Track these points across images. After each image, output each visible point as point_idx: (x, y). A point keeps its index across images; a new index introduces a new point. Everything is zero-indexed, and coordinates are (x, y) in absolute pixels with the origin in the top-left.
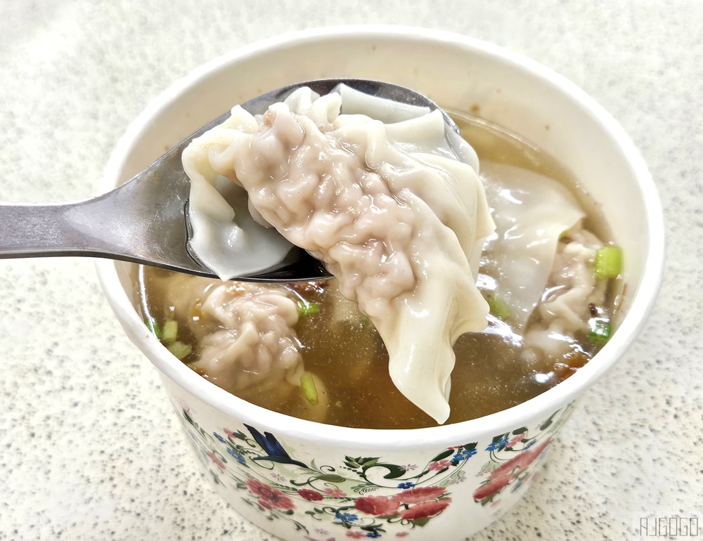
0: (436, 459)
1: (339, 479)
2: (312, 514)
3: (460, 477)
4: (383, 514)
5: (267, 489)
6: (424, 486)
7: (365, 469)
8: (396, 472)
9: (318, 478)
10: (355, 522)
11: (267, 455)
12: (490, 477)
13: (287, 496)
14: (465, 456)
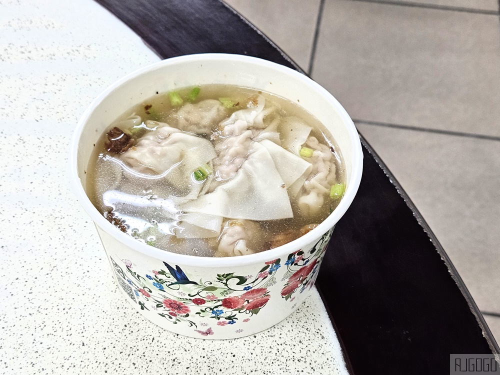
0: (261, 271)
1: (214, 289)
2: (199, 313)
3: (273, 282)
4: (237, 308)
5: (175, 303)
6: (256, 288)
7: (227, 280)
8: (242, 280)
9: (203, 290)
10: (222, 315)
11: (176, 281)
12: (288, 282)
13: (186, 305)
14: (275, 268)
